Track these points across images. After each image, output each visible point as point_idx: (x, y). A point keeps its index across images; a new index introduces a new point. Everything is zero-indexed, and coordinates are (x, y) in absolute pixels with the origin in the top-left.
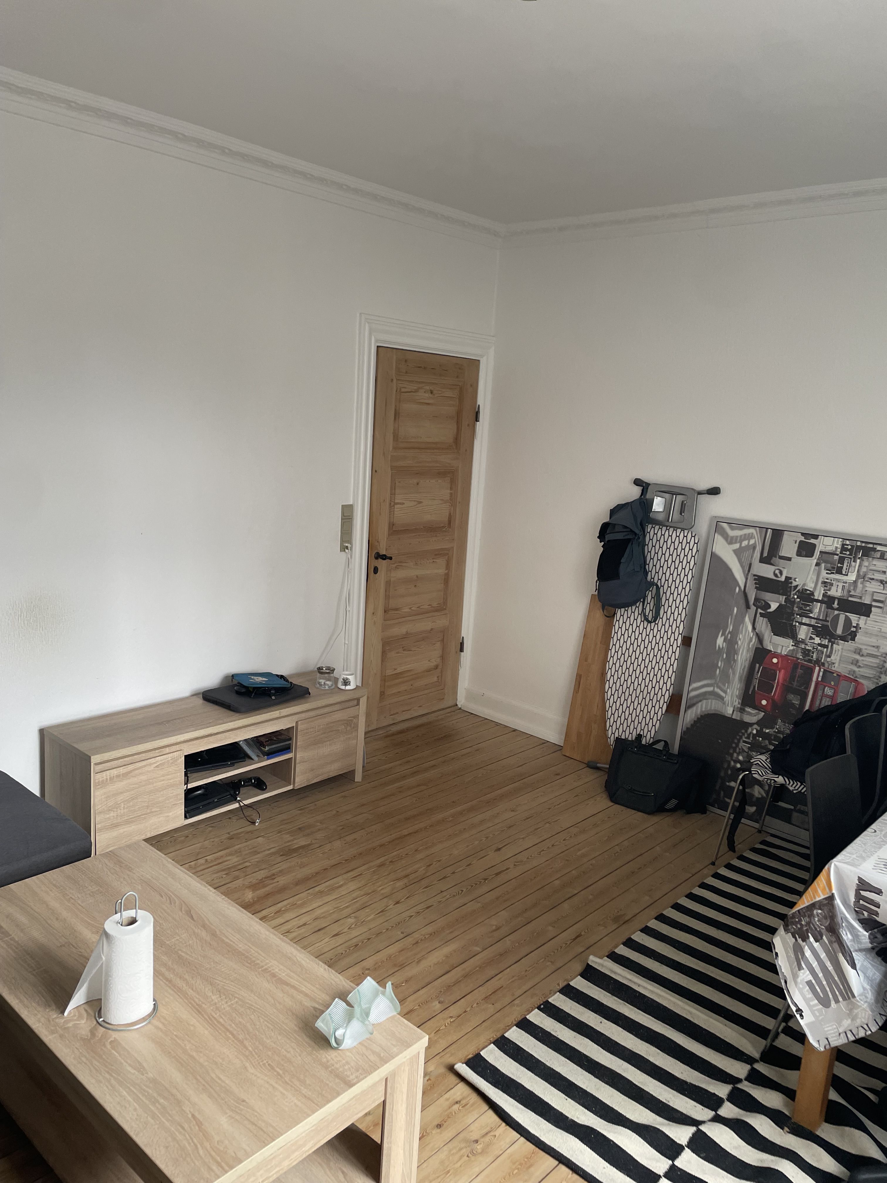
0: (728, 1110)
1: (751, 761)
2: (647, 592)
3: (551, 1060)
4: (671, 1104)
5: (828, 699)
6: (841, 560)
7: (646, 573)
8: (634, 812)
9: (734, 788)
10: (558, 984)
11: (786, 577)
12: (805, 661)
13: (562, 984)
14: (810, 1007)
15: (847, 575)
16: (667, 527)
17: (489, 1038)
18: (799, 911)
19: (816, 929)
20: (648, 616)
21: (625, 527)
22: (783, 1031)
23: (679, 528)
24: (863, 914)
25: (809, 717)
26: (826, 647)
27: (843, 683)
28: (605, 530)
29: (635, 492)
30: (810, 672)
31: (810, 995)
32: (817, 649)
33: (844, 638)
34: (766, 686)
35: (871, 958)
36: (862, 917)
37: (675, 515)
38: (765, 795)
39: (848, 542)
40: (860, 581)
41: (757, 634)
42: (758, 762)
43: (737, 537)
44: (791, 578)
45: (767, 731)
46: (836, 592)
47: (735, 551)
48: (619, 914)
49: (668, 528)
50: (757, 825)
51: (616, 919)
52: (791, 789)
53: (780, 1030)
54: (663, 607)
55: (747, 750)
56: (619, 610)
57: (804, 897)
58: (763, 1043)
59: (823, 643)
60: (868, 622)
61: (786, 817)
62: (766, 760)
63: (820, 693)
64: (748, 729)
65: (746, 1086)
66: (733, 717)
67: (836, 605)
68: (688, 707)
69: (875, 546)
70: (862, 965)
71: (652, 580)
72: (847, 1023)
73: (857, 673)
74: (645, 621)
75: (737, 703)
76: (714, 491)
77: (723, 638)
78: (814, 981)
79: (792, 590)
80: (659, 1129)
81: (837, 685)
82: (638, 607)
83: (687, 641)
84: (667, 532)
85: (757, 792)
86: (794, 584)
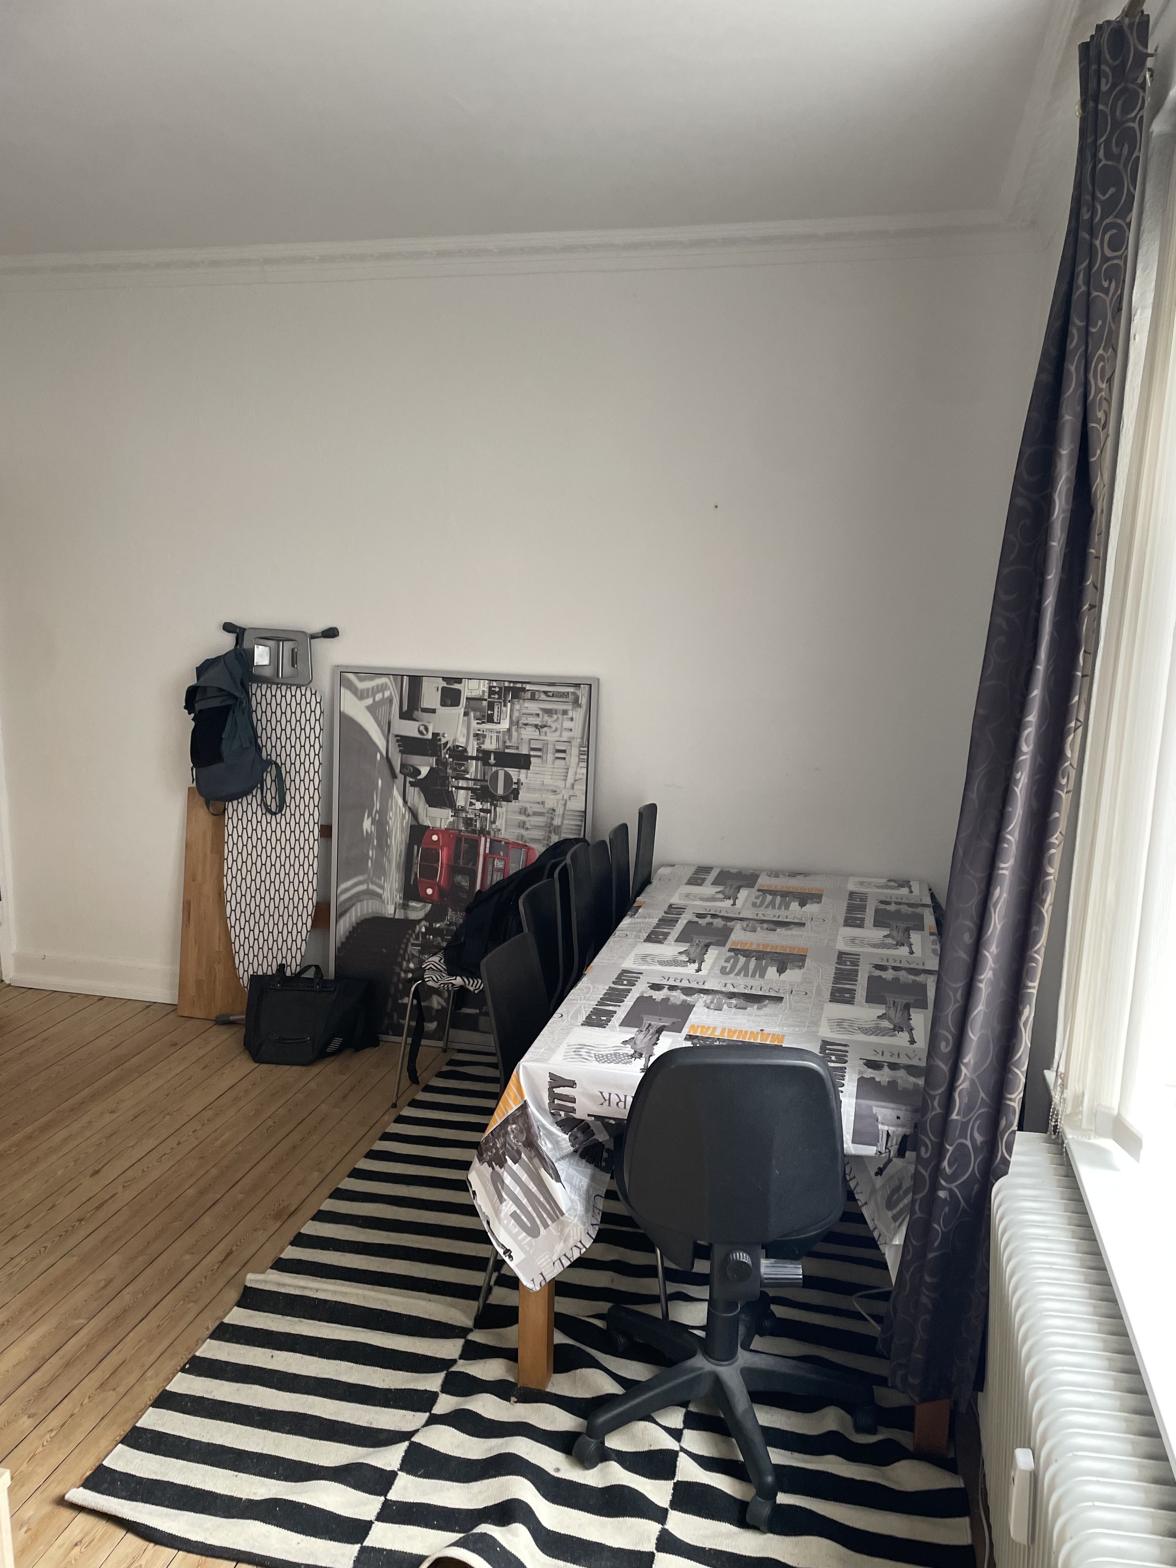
0: (445, 1404)
1: (423, 966)
2: (265, 774)
3: (208, 1433)
4: (375, 1425)
5: (499, 873)
6: (491, 706)
7: (259, 749)
8: (288, 1067)
9: (406, 1005)
10: (208, 1329)
11: (433, 733)
12: (468, 832)
13: (213, 1326)
14: (519, 1243)
15: (499, 723)
16: (278, 684)
17: (112, 1438)
18: (492, 1132)
19: (513, 1148)
20: (270, 806)
21: (221, 690)
22: (496, 1283)
23: (294, 685)
24: (560, 1115)
25: (482, 898)
26: (489, 811)
27: (513, 852)
28: (192, 697)
29: (227, 642)
30: (475, 845)
31: (517, 1229)
32: (479, 816)
33: (506, 799)
34: (429, 872)
35: (575, 1163)
36: (559, 1119)
37: (286, 669)
38: (444, 1004)
39: (495, 684)
40: (514, 728)
41: (410, 809)
42: (431, 966)
43: (368, 690)
44: (438, 734)
45: (438, 925)
46: (490, 745)
47: (369, 708)
48: (281, 1207)
49: (279, 686)
50: (440, 1044)
51: (277, 1216)
52: (472, 989)
53: (492, 1283)
54: (288, 791)
55: (417, 954)
56: (230, 803)
57: (495, 1113)
58: (474, 1306)
59: (485, 807)
60: (529, 775)
61: (471, 1024)
62: (440, 961)
63: (490, 868)
64: (416, 927)
65: (463, 1365)
66: (396, 917)
67: (492, 761)
68: (339, 916)
69: (524, 686)
70: (567, 1174)
71: (269, 757)
72: (560, 1248)
73: (526, 836)
74: (268, 814)
75: (398, 898)
76: (331, 633)
77: (370, 819)
78: (518, 1211)
79: (442, 748)
80: (362, 1463)
81: (507, 855)
82: (256, 796)
83: (326, 831)
84: (279, 691)
85: (436, 1002)
86: (443, 741)
